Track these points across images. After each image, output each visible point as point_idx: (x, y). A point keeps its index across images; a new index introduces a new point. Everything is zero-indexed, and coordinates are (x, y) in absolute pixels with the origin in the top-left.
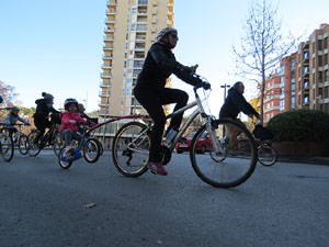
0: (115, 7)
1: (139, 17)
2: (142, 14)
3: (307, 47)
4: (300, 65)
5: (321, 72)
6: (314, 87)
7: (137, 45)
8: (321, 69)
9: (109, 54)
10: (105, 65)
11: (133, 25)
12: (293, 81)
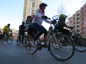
0: (26, 3)
1: (33, 6)
2: (33, 5)
3: (75, 15)
4: (73, 20)
5: (78, 22)
6: (76, 25)
7: (32, 13)
8: (78, 21)
9: (24, 15)
10: (23, 18)
11: (31, 8)
12: (71, 24)
